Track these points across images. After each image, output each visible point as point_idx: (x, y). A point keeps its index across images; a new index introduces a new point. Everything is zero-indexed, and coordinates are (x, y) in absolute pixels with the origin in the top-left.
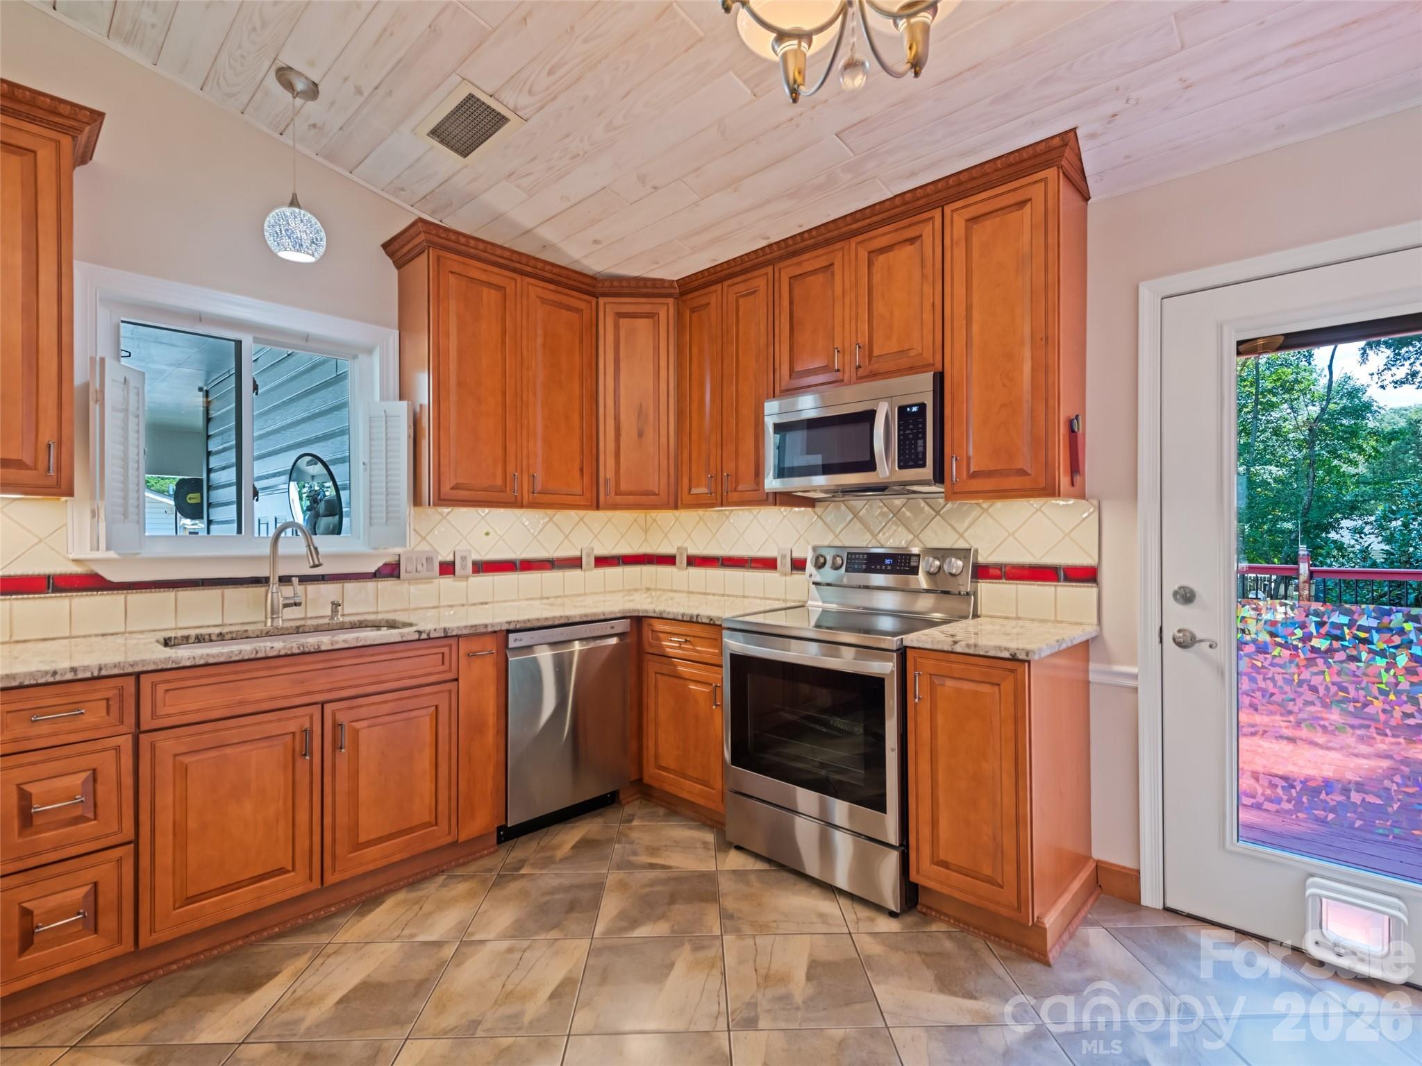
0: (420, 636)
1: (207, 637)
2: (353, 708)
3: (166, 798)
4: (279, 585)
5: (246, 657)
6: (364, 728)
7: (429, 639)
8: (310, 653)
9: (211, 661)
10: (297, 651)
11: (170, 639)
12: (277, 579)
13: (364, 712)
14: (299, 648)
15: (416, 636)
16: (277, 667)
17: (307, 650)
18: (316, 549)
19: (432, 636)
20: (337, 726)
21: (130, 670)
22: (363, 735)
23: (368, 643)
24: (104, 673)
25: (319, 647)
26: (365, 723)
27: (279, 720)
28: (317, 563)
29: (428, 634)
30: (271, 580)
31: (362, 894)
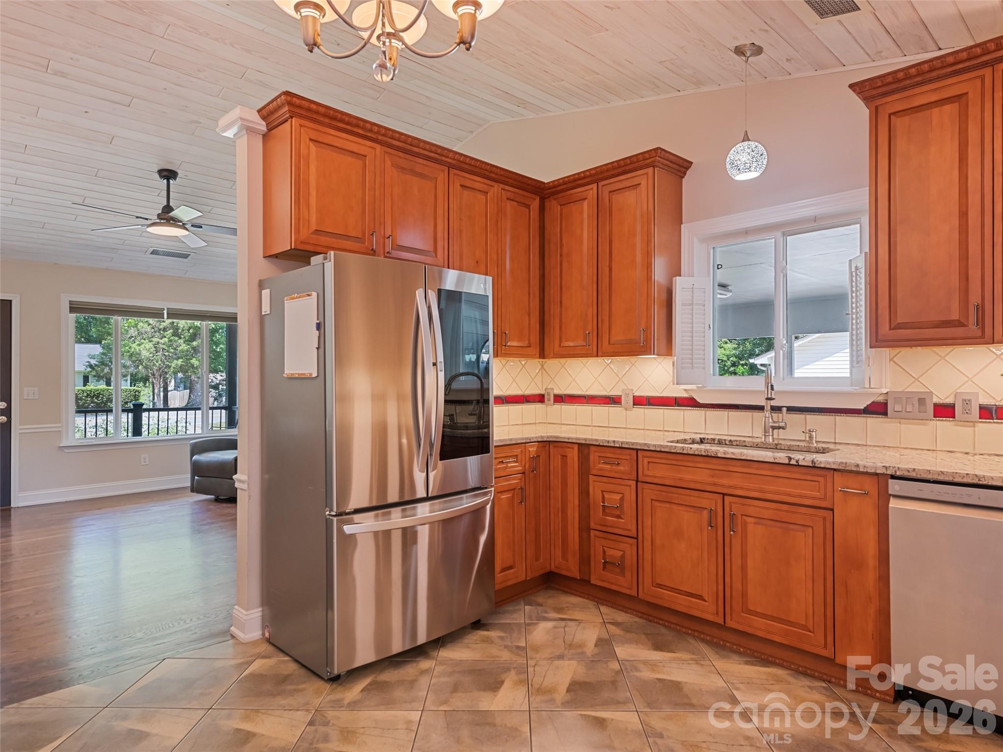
0: (789, 461)
1: (724, 441)
2: (743, 505)
3: (648, 522)
4: (771, 413)
5: (678, 452)
6: (751, 523)
7: (799, 465)
8: (711, 457)
9: (663, 450)
10: (704, 454)
11: (704, 439)
12: (769, 408)
13: (751, 511)
14: (705, 452)
15: (787, 461)
16: (697, 462)
17: (710, 454)
18: (772, 386)
19: (800, 464)
20: (733, 516)
21: (634, 447)
22: (750, 527)
23: (749, 458)
24: (623, 446)
25: (717, 454)
26: (753, 520)
27: (698, 497)
28: (770, 396)
29: (797, 461)
30: (765, 408)
31: (763, 654)
